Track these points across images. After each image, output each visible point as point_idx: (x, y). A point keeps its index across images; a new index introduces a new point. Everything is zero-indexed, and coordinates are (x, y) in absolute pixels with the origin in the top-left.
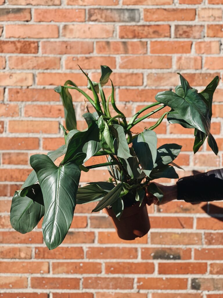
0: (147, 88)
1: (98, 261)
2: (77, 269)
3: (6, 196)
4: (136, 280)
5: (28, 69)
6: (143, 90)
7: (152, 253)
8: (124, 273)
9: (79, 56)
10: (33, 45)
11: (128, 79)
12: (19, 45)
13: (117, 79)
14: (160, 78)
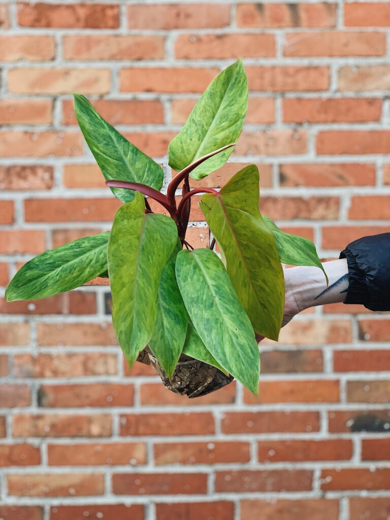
0: (338, 95)
1: (243, 438)
2: (202, 455)
3: (59, 313)
4: (317, 474)
5: (102, 59)
6: (330, 100)
7: (348, 420)
8: (293, 459)
9: (203, 32)
10: (110, 13)
11: (300, 78)
12: (82, 13)
13: (280, 79)
14: (363, 76)
